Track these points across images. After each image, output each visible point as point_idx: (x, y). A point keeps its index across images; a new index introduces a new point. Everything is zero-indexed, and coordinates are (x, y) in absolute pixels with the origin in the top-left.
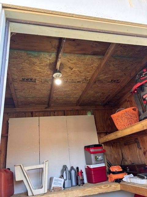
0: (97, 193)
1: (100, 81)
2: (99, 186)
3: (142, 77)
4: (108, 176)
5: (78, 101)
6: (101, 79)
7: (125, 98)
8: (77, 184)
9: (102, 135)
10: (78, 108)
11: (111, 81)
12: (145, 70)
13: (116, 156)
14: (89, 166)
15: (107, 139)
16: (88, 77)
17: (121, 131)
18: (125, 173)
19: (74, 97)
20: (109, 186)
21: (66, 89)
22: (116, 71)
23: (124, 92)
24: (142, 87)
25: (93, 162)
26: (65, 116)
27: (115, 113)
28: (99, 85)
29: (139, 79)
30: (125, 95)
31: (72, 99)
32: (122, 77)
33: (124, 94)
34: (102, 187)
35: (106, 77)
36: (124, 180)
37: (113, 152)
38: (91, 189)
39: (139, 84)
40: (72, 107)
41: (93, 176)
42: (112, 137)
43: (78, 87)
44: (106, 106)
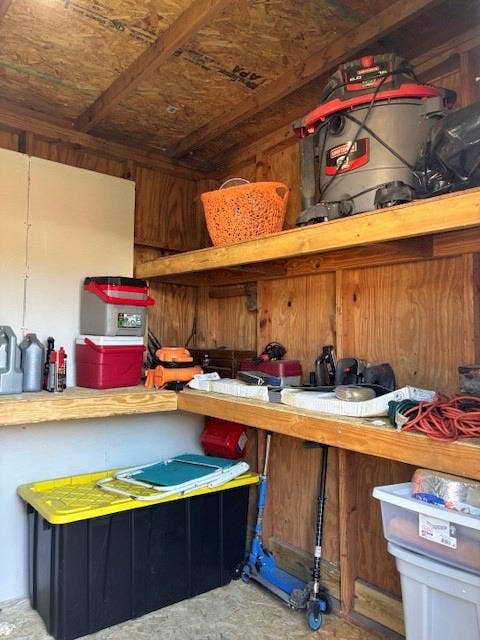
0: (108, 414)
1: (197, 55)
2: (119, 396)
3: (353, 82)
4: (146, 372)
5: (90, 112)
6: (204, 45)
7: (253, 152)
8: (44, 386)
9: (149, 255)
10: (81, 138)
11: (235, 71)
12: (366, 61)
13: (176, 324)
14: (93, 339)
15: (167, 267)
16: (160, 18)
17: (223, 249)
18: (197, 368)
19: (79, 86)
20: (148, 397)
21: (53, 39)
22: (264, 36)
23: (254, 129)
24: (340, 120)
25: (109, 329)
26: (26, 156)
27: (217, 188)
28: (186, 73)
29: (343, 88)
30: (254, 140)
31: (64, 95)
32: (271, 66)
33: (252, 138)
34: (128, 399)
35: (222, 44)
36: (191, 384)
37: (171, 311)
38: (93, 403)
39: (334, 105)
40: (61, 130)
41: (101, 367)
42: (189, 262)
43: (106, 51)
44: (180, 163)
